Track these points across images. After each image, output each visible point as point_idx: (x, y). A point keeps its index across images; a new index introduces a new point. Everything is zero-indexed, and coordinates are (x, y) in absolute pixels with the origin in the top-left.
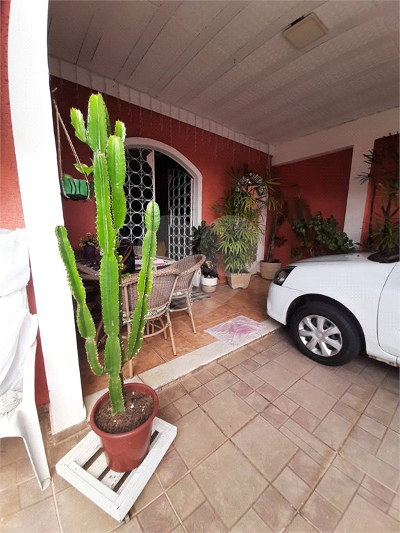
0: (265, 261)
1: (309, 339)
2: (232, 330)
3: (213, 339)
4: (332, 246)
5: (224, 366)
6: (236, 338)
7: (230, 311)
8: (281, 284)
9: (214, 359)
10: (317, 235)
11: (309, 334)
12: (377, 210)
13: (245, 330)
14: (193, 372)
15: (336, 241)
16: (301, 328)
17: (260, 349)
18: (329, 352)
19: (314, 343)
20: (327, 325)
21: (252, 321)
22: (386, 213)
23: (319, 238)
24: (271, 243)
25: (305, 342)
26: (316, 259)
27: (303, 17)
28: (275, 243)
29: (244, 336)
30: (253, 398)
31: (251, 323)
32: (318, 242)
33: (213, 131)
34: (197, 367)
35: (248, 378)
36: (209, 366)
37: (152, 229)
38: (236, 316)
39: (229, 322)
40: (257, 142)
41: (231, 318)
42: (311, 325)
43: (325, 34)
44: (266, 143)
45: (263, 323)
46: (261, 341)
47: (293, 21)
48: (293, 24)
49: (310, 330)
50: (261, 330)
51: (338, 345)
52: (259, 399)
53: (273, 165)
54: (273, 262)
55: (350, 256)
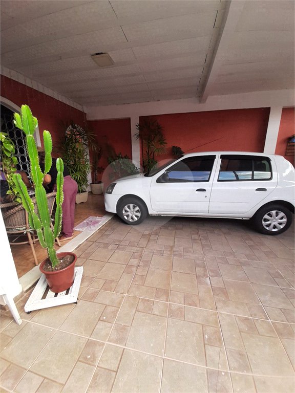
0: (93, 183)
1: (128, 216)
2: (88, 224)
3: (80, 232)
4: (129, 171)
5: (91, 241)
6: (93, 228)
7: (82, 216)
8: (111, 193)
9: (85, 240)
10: (121, 166)
11: (128, 213)
12: (145, 152)
13: (96, 223)
14: (76, 249)
15: (131, 168)
16: (124, 212)
17: (107, 228)
18: (136, 219)
19: (130, 217)
20: (134, 207)
21: (98, 217)
22: (148, 154)
23: (123, 167)
24: (95, 171)
25: (126, 218)
26: (123, 178)
27: (102, 53)
28: (98, 171)
29: (96, 225)
30: (110, 247)
31: (98, 218)
32: (122, 169)
33: (41, 90)
34: (77, 246)
35: (106, 241)
36: (83, 244)
37: (61, 170)
38: (87, 218)
39: (85, 221)
40: (75, 103)
41: (85, 219)
42: (128, 210)
43: (113, 64)
44: (80, 105)
45: (105, 216)
46: (106, 225)
47: (97, 52)
48: (97, 54)
49: (128, 212)
50: (104, 220)
51: (139, 214)
52: (114, 246)
53: (87, 119)
54: (98, 183)
55: (137, 175)
